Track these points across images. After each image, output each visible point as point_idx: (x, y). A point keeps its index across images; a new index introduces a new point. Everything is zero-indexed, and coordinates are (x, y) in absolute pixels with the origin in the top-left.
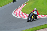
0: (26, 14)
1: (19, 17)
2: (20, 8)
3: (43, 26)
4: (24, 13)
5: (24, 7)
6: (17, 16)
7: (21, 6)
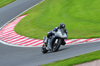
0: (23, 37)
1: (9, 43)
2: (11, 23)
3: (60, 63)
4: (20, 35)
5: (20, 22)
6: (5, 40)
7: (14, 20)
